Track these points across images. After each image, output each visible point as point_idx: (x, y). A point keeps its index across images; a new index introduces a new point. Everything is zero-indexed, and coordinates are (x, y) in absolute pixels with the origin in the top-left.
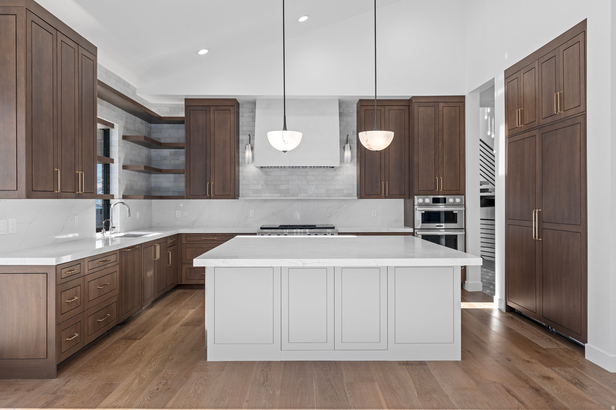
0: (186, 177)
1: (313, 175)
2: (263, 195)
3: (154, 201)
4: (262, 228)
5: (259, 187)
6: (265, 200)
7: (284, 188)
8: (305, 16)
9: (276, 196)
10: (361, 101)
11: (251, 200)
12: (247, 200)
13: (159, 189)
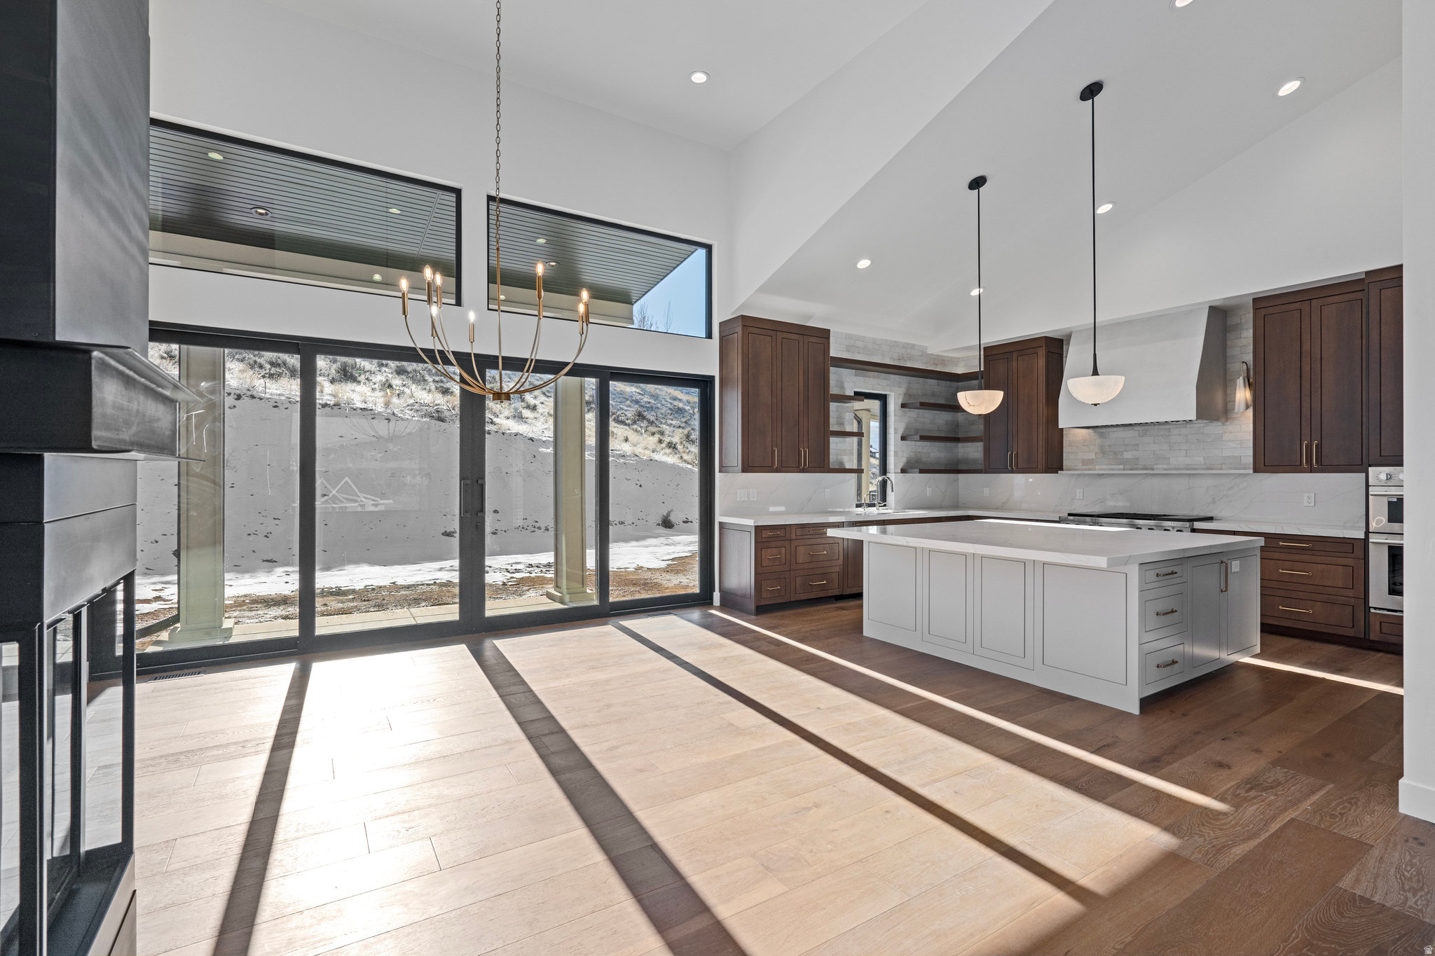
0: (984, 446)
1: (1180, 435)
2: (1097, 467)
3: (961, 476)
4: (1069, 515)
5: (1092, 456)
6: (1099, 475)
7: (1131, 457)
8: (1110, 202)
9: (1119, 468)
10: (1255, 300)
11: (1079, 475)
12: (1073, 474)
13: (966, 461)
